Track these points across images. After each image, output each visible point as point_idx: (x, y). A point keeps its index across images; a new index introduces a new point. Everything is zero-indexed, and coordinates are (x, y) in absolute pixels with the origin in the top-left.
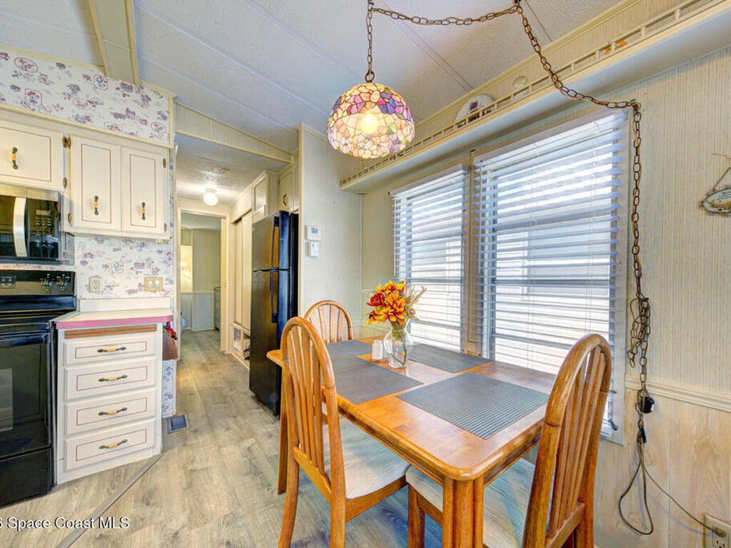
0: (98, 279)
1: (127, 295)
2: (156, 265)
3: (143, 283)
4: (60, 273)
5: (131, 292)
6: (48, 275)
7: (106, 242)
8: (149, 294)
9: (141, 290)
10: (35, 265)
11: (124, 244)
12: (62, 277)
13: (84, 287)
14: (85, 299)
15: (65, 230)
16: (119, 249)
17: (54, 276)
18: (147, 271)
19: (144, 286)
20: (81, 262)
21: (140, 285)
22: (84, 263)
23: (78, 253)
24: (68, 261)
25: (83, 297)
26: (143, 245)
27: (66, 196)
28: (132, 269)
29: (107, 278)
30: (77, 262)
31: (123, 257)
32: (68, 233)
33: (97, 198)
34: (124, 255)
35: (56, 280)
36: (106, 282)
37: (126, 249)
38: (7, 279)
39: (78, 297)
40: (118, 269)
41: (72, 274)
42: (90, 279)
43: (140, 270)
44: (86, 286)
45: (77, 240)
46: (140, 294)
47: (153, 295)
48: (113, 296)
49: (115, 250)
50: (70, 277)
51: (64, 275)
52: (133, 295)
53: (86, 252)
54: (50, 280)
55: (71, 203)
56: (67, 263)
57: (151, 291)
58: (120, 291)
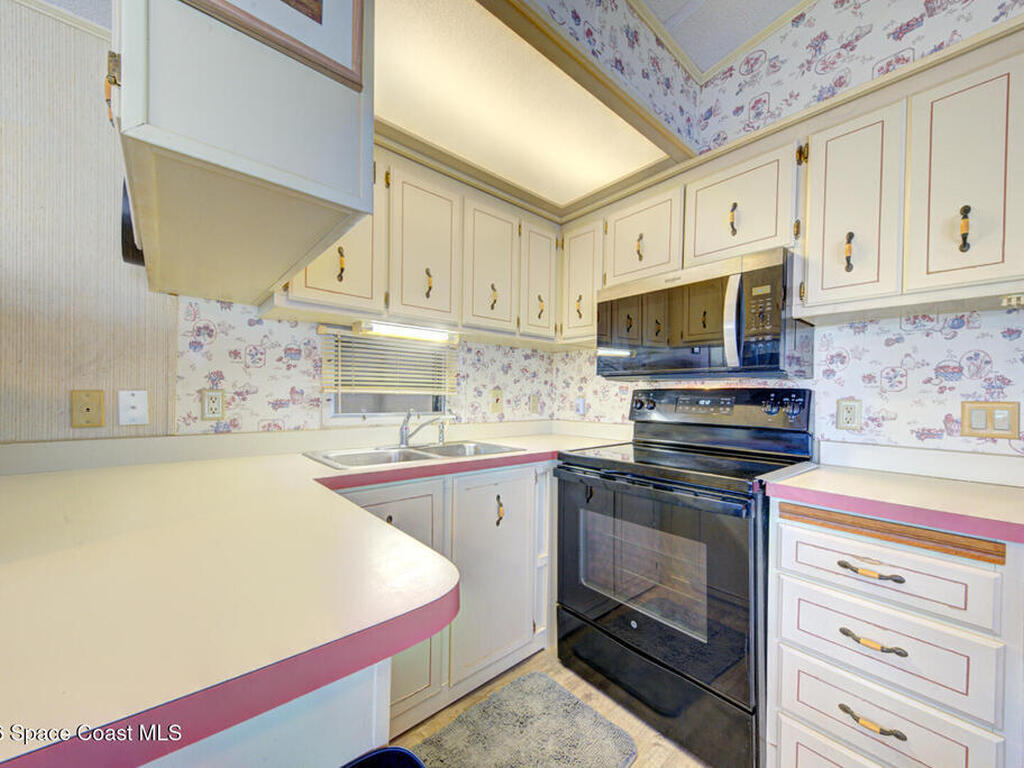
0: (852, 403)
1: (914, 441)
2: (999, 368)
3: (957, 415)
4: (788, 392)
5: (924, 434)
6: (773, 395)
7: (871, 328)
8: (974, 443)
9: (950, 433)
10: (760, 381)
11: (909, 327)
12: (791, 398)
13: (828, 418)
14: (828, 440)
15: (796, 315)
16: (899, 340)
17: (780, 397)
18: (969, 385)
19: (960, 423)
20: (825, 372)
21: (948, 419)
22: (829, 373)
23: (820, 356)
24: (804, 372)
25: (826, 437)
26: (960, 323)
27: (797, 252)
28: (928, 381)
29: (872, 401)
30: (818, 371)
31: (907, 355)
32: (799, 320)
33: (851, 236)
34: (910, 351)
35: (783, 405)
36: (868, 410)
37: (915, 338)
38: (726, 402)
39: (817, 435)
40: (894, 380)
41: (808, 393)
42: (838, 402)
43: (949, 384)
44: (832, 415)
45: (819, 333)
46: (947, 441)
47: (988, 446)
48: (881, 440)
49: (888, 343)
50: (802, 398)
51: (794, 396)
52: (929, 443)
53: (834, 353)
54: (774, 404)
55: (805, 263)
56: (801, 374)
57: (981, 438)
58: (899, 431)
